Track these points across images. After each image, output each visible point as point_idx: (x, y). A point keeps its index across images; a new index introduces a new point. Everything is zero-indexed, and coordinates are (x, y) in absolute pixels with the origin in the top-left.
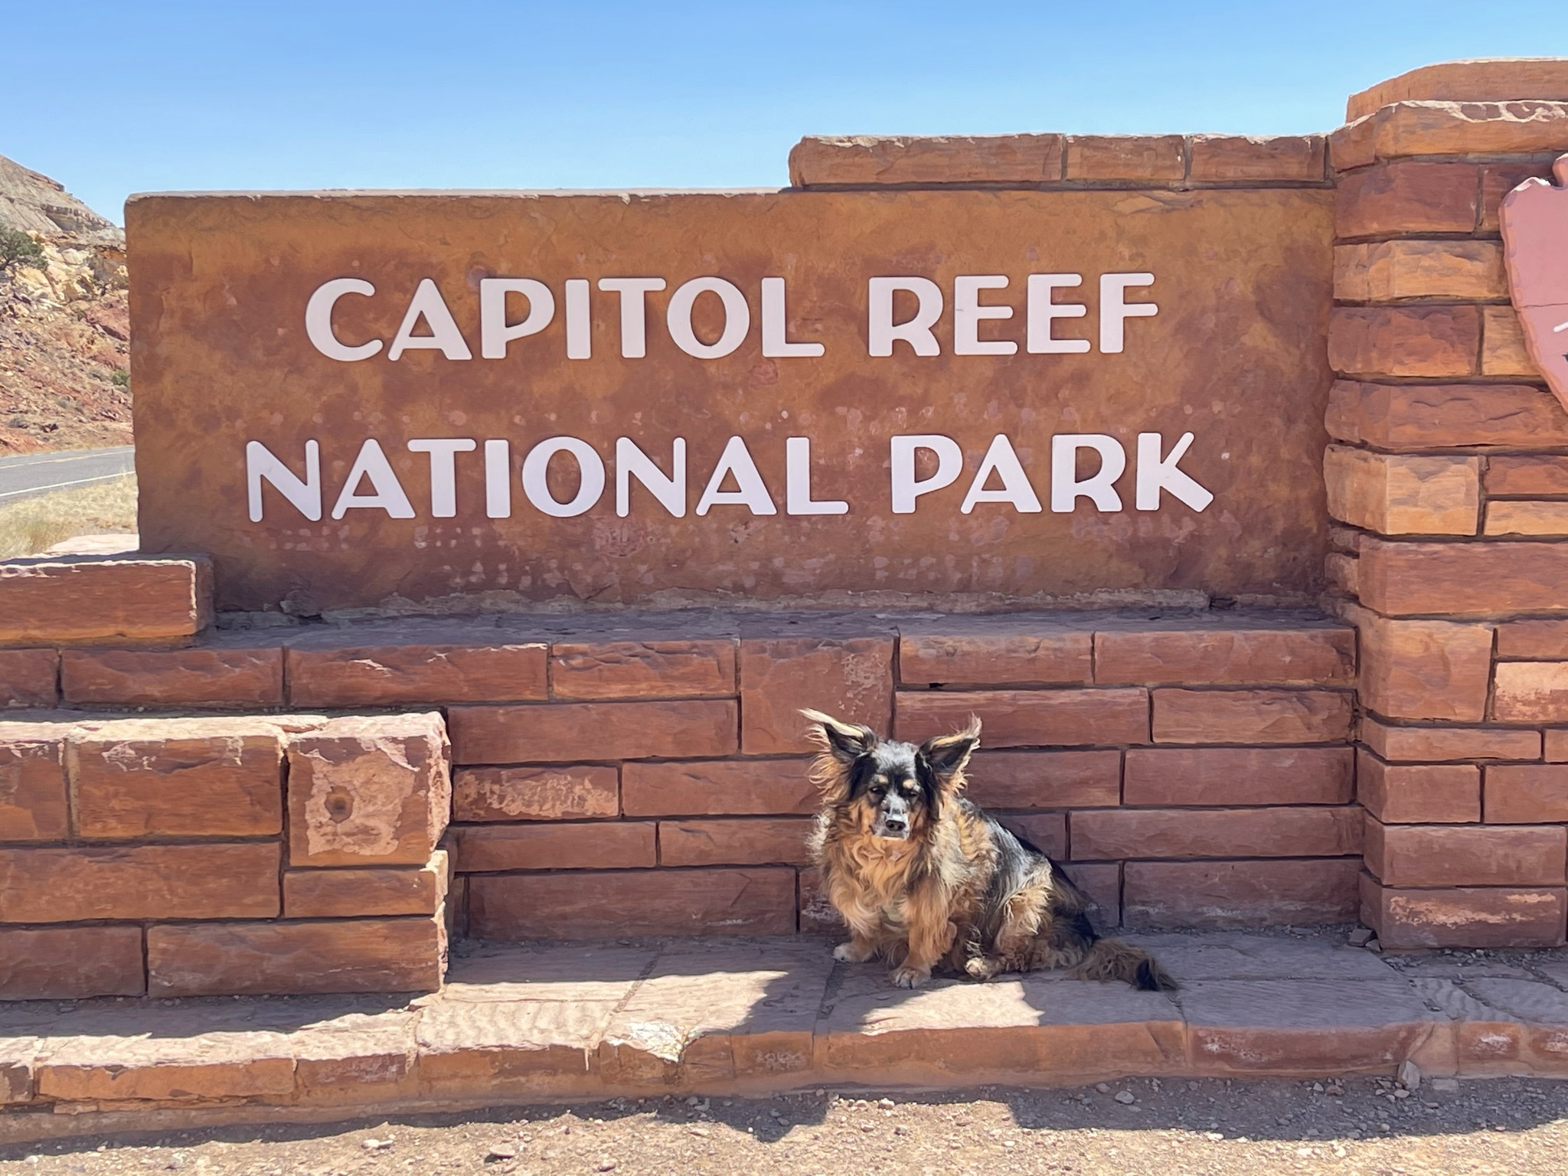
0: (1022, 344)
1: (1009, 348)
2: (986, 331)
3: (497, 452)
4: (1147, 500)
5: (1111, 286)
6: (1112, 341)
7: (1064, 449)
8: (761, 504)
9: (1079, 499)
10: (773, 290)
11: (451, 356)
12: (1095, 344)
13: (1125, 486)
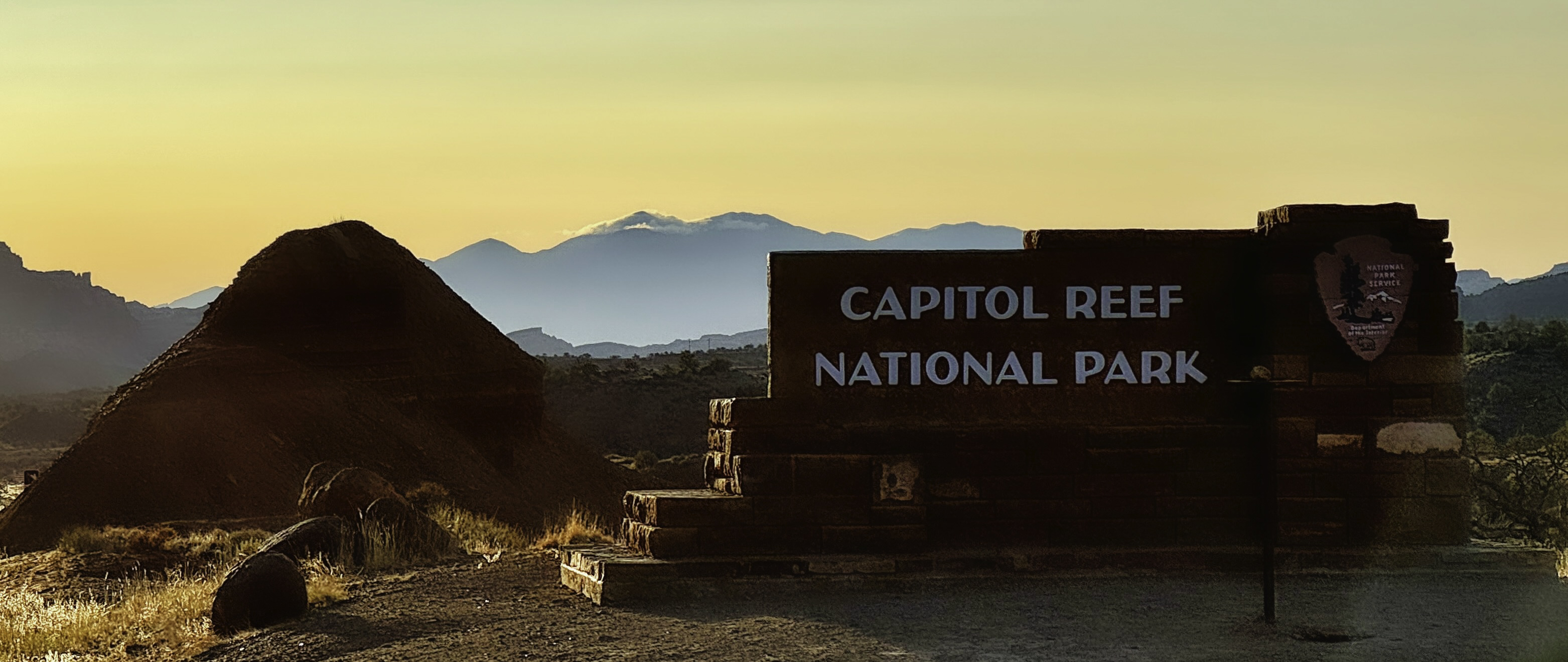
0: (1128, 313)
1: (1124, 315)
2: (1114, 308)
3: (916, 357)
4: (1180, 379)
5: (1164, 290)
6: (1165, 313)
7: (1146, 356)
8: (1023, 380)
9: (1153, 378)
10: (1028, 291)
11: (898, 318)
12: (1159, 314)
13: (1172, 372)
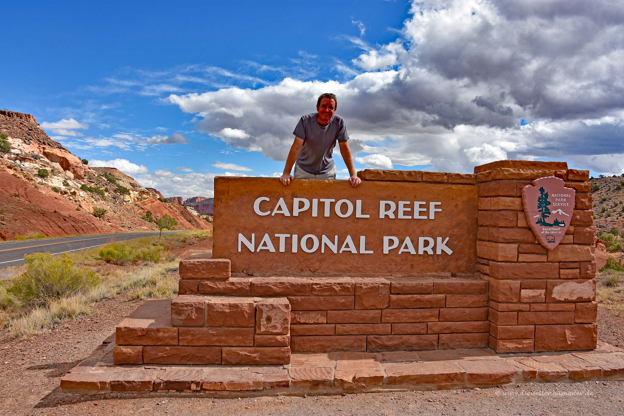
0: (413, 216)
1: (410, 217)
2: (405, 213)
3: (295, 237)
4: (439, 252)
5: (432, 204)
6: (432, 217)
7: (421, 240)
8: (354, 251)
9: (424, 251)
10: (359, 203)
11: (286, 215)
12: (428, 217)
13: (434, 249)
